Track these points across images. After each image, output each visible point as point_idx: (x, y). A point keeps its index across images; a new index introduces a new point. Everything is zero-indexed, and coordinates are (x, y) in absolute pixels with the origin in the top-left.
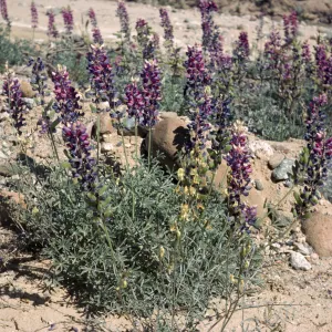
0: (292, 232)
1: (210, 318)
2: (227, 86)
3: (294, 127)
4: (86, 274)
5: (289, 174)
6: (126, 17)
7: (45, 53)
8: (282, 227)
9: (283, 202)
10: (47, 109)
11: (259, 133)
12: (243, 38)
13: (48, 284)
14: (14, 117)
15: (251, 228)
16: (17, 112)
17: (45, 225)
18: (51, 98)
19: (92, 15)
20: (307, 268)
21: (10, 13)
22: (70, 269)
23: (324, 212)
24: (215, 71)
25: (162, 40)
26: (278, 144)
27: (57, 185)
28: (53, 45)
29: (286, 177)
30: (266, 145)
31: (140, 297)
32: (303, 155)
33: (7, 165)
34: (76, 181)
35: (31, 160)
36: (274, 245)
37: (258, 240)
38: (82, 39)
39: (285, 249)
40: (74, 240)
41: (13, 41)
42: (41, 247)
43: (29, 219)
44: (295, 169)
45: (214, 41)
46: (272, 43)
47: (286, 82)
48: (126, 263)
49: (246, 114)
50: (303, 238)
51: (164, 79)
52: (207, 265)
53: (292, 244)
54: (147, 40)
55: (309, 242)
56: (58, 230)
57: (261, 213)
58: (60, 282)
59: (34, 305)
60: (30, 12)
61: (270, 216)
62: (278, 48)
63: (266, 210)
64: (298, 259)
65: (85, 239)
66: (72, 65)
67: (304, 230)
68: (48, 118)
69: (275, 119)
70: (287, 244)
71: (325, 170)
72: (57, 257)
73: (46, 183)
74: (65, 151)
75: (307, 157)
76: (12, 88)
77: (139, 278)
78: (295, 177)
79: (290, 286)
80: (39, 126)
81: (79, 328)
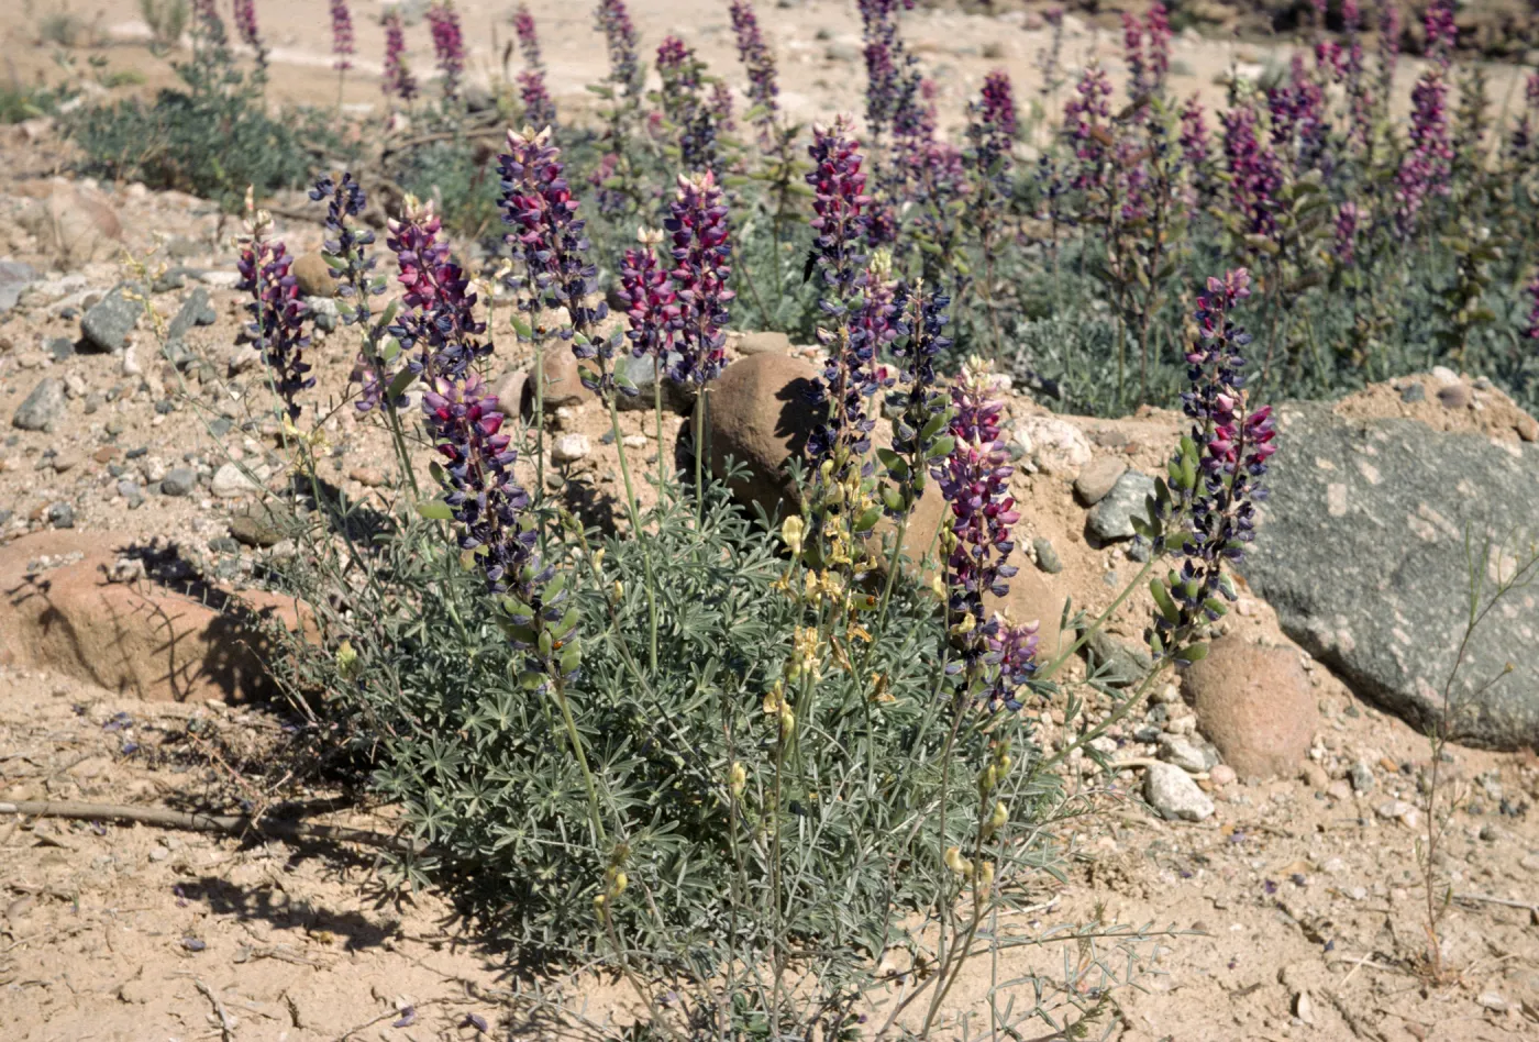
0: (1153, 701)
1: (896, 976)
2: (946, 245)
3: (1156, 371)
4: (510, 848)
5: (1137, 522)
6: (625, 31)
7: (378, 149)
8: (1118, 685)
9: (1122, 608)
10: (376, 333)
11: (1047, 392)
12: (996, 93)
13: (393, 880)
14: (276, 360)
15: (1022, 692)
16: (283, 346)
17: (379, 696)
18: (391, 296)
19: (525, 26)
20: (1201, 813)
21: (262, 22)
22: (459, 834)
23: (1250, 638)
24: (908, 195)
25: (740, 102)
26: (1106, 425)
27: (415, 570)
28: (401, 123)
29: (1130, 530)
30: (1068, 431)
31: (681, 917)
32: (1178, 460)
33: (257, 512)
34: (469, 562)
35: (331, 493)
36: (1098, 744)
37: (1046, 727)
38: (493, 101)
39: (1130, 755)
40: (471, 742)
41: (274, 112)
42: (368, 767)
43: (329, 679)
44: (1155, 506)
45: (904, 103)
46: (1086, 107)
47: (1128, 228)
48: (634, 812)
49: (1010, 330)
50: (1185, 720)
51: (749, 227)
52: (883, 812)
53: (1152, 739)
54: (695, 102)
55: (1206, 733)
56: (419, 713)
57: (1054, 644)
58: (432, 876)
59: (348, 947)
60: (329, 19)
61: (1083, 651)
62: (1103, 122)
63: (1069, 635)
64: (1173, 784)
65: (504, 738)
66: (463, 185)
67: (1188, 695)
68: (380, 362)
69: (1100, 346)
70: (1137, 740)
71: (1245, 510)
72: (418, 797)
73: (378, 563)
74: (434, 467)
75: (1191, 466)
76: (267, 271)
77: (674, 858)
78: (1155, 529)
79: (1148, 871)
80: (357, 387)
81: (491, 1016)
